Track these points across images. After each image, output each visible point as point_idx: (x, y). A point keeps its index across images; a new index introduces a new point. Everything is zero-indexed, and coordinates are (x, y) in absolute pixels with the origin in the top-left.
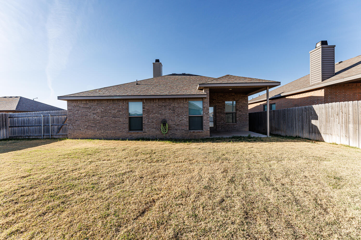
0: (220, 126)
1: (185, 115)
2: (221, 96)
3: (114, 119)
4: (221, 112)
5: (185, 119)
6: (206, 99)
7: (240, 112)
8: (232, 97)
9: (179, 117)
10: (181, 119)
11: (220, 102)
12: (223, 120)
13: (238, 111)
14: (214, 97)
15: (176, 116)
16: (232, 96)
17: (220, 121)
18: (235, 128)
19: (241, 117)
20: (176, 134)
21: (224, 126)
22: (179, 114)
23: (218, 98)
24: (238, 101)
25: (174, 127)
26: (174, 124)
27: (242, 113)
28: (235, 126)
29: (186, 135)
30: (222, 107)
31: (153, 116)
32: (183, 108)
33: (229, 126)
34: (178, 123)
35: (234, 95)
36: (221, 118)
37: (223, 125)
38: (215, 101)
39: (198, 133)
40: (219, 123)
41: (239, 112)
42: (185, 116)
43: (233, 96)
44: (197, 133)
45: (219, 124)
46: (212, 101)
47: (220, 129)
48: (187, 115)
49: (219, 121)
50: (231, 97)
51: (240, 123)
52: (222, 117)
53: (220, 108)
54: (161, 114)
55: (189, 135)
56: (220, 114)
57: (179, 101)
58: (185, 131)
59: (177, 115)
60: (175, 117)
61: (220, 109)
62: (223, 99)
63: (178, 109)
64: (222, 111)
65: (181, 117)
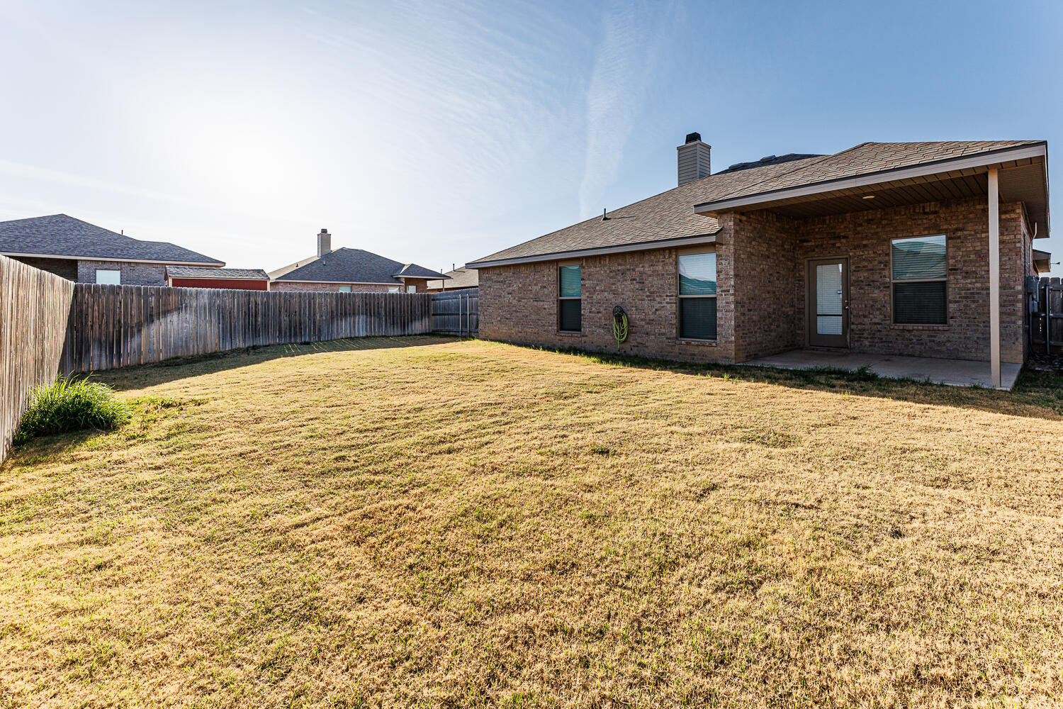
0: (865, 335)
1: (667, 296)
2: (869, 221)
3: (535, 303)
4: (873, 281)
5: (668, 306)
6: (724, 247)
7: (969, 281)
8: (925, 221)
9: (654, 300)
10: (658, 306)
11: (865, 246)
12: (878, 312)
13: (960, 277)
14: (842, 227)
15: (647, 296)
16: (928, 213)
17: (865, 316)
18: (939, 344)
19: (974, 302)
20: (647, 344)
21: (884, 333)
22: (653, 293)
23: (859, 229)
24: (959, 234)
25: (643, 327)
26: (642, 320)
27: (978, 285)
28: (942, 337)
29: (670, 349)
30: (876, 263)
31: (599, 297)
32: (663, 275)
33: (907, 335)
34: (652, 317)
35: (936, 212)
36: (871, 302)
37: (880, 331)
38: (843, 241)
39: (701, 348)
40: (861, 324)
41: (965, 278)
42: (668, 298)
43: (932, 217)
44: (697, 345)
45: (860, 327)
46: (832, 242)
47: (867, 343)
48: (672, 296)
49: (860, 313)
50: (920, 222)
51: (967, 325)
52: (875, 301)
53: (864, 267)
54: (615, 293)
55: (677, 350)
56: (866, 288)
57: (653, 258)
58: (667, 338)
59: (648, 294)
60: (644, 300)
61: (868, 270)
62: (879, 230)
63: (650, 279)
64: (876, 277)
65: (658, 299)
